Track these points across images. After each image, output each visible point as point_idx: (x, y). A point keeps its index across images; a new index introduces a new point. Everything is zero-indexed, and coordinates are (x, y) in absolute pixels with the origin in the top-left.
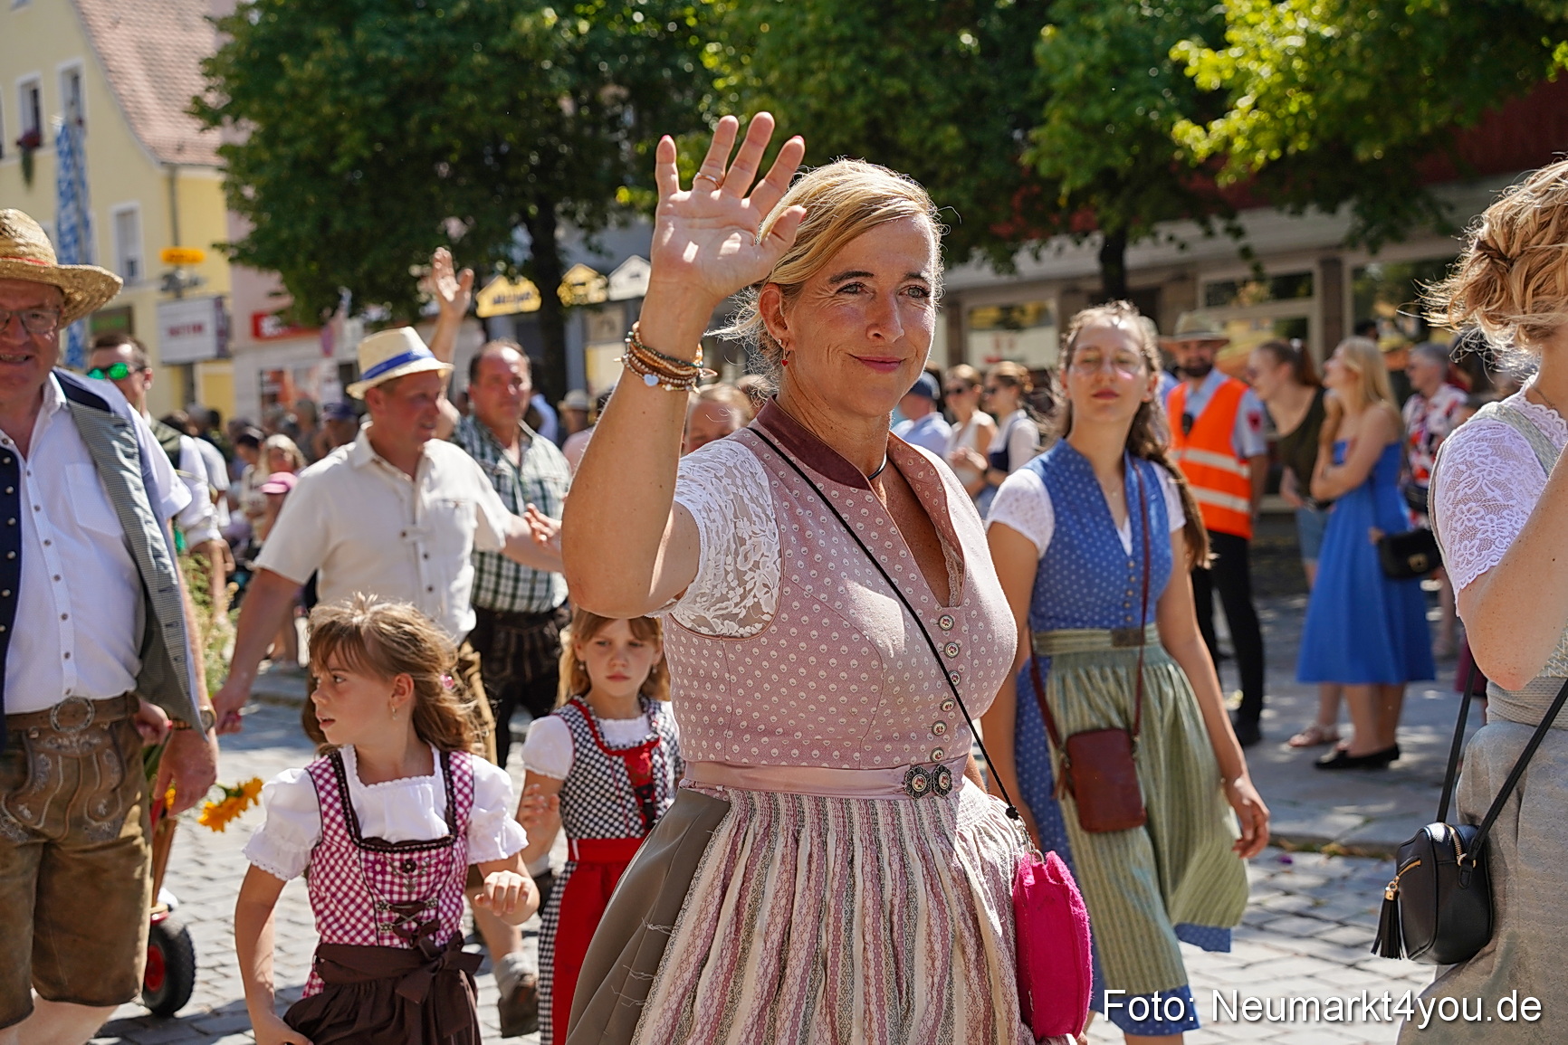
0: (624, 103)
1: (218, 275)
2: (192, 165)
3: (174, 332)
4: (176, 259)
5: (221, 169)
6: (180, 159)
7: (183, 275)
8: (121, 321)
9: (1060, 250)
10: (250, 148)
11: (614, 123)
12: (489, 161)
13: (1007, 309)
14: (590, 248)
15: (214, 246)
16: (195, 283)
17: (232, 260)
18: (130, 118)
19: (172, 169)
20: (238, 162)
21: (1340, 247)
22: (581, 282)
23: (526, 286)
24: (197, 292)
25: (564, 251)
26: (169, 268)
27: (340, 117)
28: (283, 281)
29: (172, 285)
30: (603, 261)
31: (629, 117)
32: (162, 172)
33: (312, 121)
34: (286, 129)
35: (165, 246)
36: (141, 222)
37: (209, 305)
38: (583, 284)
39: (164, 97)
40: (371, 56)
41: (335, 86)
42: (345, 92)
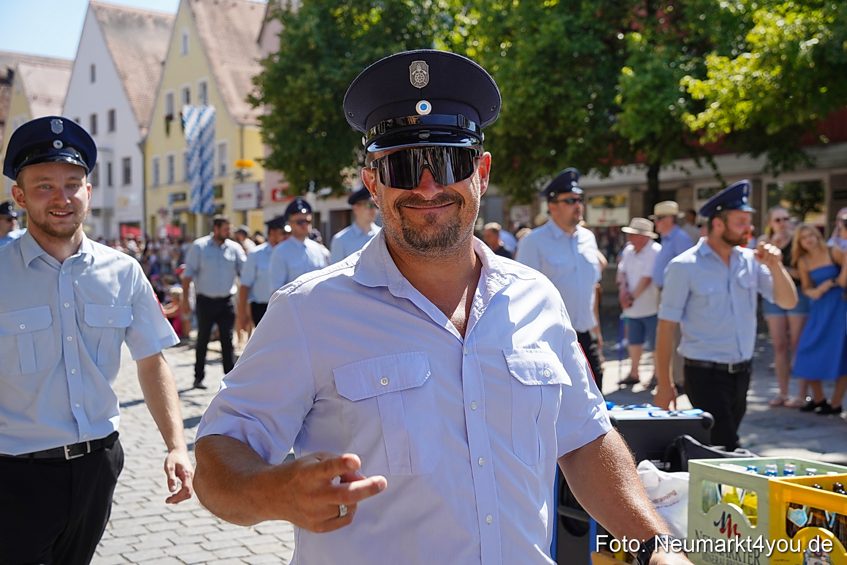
1: (258, 173)
3: (239, 197)
4: (242, 165)
5: (259, 126)
6: (245, 122)
7: (244, 172)
8: (218, 192)
9: (629, 172)
10: (272, 117)
13: (608, 198)
15: (257, 160)
16: (249, 175)
17: (264, 166)
18: (226, 104)
19: (242, 126)
20: (266, 123)
21: (760, 174)
24: (250, 179)
26: (238, 169)
27: (312, 104)
28: (285, 176)
29: (240, 176)
32: (238, 127)
33: (299, 105)
34: (288, 109)
35: (237, 159)
36: (229, 149)
37: (254, 185)
39: (239, 95)
40: (327, 77)
41: (311, 90)
42: (315, 93)
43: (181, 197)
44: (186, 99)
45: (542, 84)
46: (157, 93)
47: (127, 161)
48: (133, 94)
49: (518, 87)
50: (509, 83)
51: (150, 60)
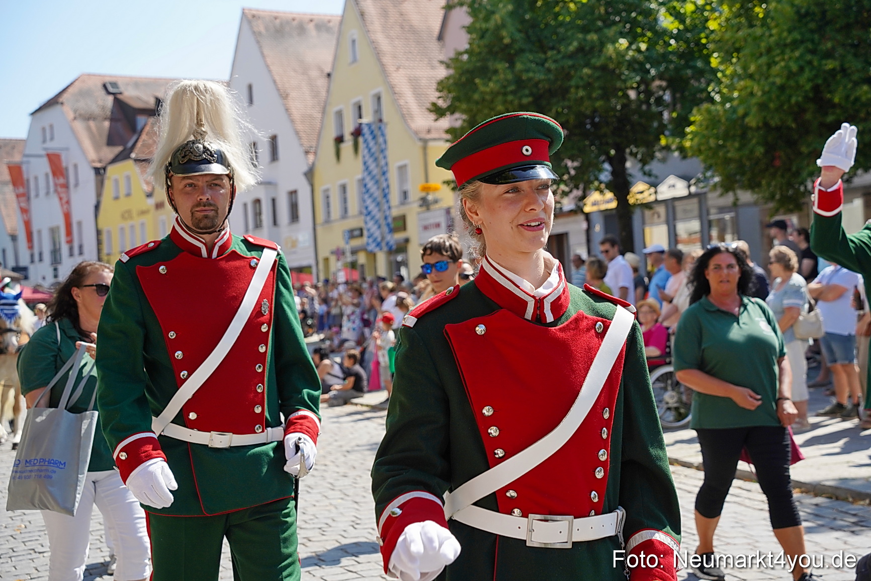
0: (664, 90)
1: (447, 197)
2: (435, 139)
3: (426, 228)
4: (426, 189)
5: (447, 141)
6: (428, 136)
7: (430, 197)
8: (400, 223)
10: (463, 128)
11: (659, 101)
12: (588, 126)
14: (645, 174)
15: (444, 182)
16: (436, 201)
17: (454, 189)
18: (405, 116)
19: (425, 142)
22: (640, 191)
23: (609, 195)
24: (437, 206)
25: (630, 175)
26: (423, 194)
29: (425, 203)
30: (652, 179)
31: (667, 97)
32: (420, 144)
34: (480, 119)
35: (421, 182)
36: (410, 170)
37: (443, 212)
38: (642, 192)
39: (420, 105)
40: (524, 77)
41: (505, 94)
42: (510, 98)
43: (357, 233)
44: (357, 115)
45: (809, 57)
46: (324, 112)
47: (293, 194)
48: (296, 114)
49: (776, 63)
50: (764, 60)
51: (314, 73)
